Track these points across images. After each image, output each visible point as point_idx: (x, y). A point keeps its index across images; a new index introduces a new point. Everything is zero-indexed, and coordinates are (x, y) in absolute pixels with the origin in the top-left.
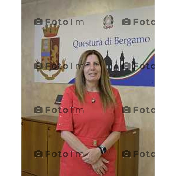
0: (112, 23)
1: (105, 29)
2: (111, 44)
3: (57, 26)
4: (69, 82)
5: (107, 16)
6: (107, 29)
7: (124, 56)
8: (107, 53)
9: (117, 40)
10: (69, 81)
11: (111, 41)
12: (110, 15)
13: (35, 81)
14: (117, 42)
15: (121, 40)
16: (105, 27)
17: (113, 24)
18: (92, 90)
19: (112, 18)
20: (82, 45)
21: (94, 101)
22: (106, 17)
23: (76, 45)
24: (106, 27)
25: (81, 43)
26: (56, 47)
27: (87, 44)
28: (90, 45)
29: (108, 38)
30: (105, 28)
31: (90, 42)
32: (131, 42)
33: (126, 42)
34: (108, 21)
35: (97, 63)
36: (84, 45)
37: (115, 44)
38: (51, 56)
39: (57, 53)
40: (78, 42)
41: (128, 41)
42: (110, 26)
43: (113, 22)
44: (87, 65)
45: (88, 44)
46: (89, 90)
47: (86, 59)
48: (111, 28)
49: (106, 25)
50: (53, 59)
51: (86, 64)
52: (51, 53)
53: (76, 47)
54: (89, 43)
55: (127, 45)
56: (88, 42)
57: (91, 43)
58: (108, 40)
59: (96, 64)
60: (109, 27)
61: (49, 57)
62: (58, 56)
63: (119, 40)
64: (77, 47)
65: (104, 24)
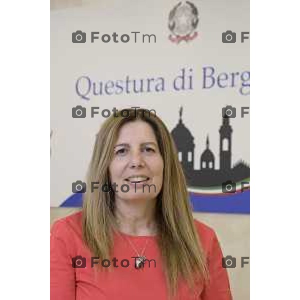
0: (195, 25)
1: (174, 44)
2: (191, 88)
5: (180, 4)
6: (179, 42)
7: (231, 124)
8: (181, 114)
9: (210, 76)
11: (191, 77)
12: (187, 2)
14: (209, 81)
15: (223, 77)
16: (174, 37)
17: (198, 29)
18: (135, 231)
19: (195, 11)
20: (103, 91)
24: (178, 37)
25: (101, 84)
27: (117, 86)
28: (128, 92)
29: (184, 71)
30: (173, 41)
31: (127, 82)
33: (238, 81)
34: (183, 19)
35: (150, 146)
36: (109, 90)
37: (204, 87)
40: (92, 81)
41: (242, 79)
42: (188, 36)
43: (197, 21)
45: (121, 88)
46: (126, 230)
48: (192, 39)
49: (175, 30)
53: (83, 97)
54: (124, 85)
55: (241, 91)
56: (121, 81)
57: (131, 85)
58: (183, 78)
59: (149, 150)
60: (187, 38)
63: (215, 76)
64: (87, 96)
65: (172, 28)
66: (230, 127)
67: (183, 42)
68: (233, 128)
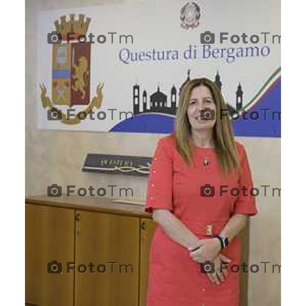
0: (198, 18)
1: (184, 30)
2: (195, 57)
3: (85, 20)
4: (110, 129)
5: (188, 4)
6: (188, 28)
7: (221, 80)
8: (189, 73)
9: (208, 50)
10: (112, 127)
11: (195, 51)
12: (193, 3)
13: (40, 127)
14: (207, 54)
15: (216, 51)
16: (184, 25)
17: (200, 21)
18: (203, 145)
19: (198, 9)
20: (138, 58)
21: (207, 163)
22: (185, 6)
23: (124, 57)
24: (187, 25)
25: (136, 54)
26: (83, 60)
27: (147, 55)
28: (154, 59)
29: (190, 46)
30: (184, 27)
31: (154, 53)
32: (234, 54)
33: (225, 54)
34: (191, 14)
35: (209, 100)
36: (142, 58)
37: (204, 57)
38: (74, 77)
39: (85, 73)
40: (131, 52)
41: (228, 52)
42: (194, 24)
43: (200, 15)
44: (193, 103)
45: (150, 56)
47: (190, 93)
48: (196, 26)
49: (185, 20)
50: (76, 83)
51: (191, 102)
52: (73, 71)
53: (125, 62)
54: (151, 55)
55: (227, 60)
56: (150, 53)
57: (156, 55)
58: (190, 51)
59: (208, 102)
60: (192, 26)
61: (69, 80)
62: (87, 78)
63: (211, 50)
64: (127, 62)
65: (183, 19)
66: (220, 83)
67: (190, 29)
68: (222, 83)
